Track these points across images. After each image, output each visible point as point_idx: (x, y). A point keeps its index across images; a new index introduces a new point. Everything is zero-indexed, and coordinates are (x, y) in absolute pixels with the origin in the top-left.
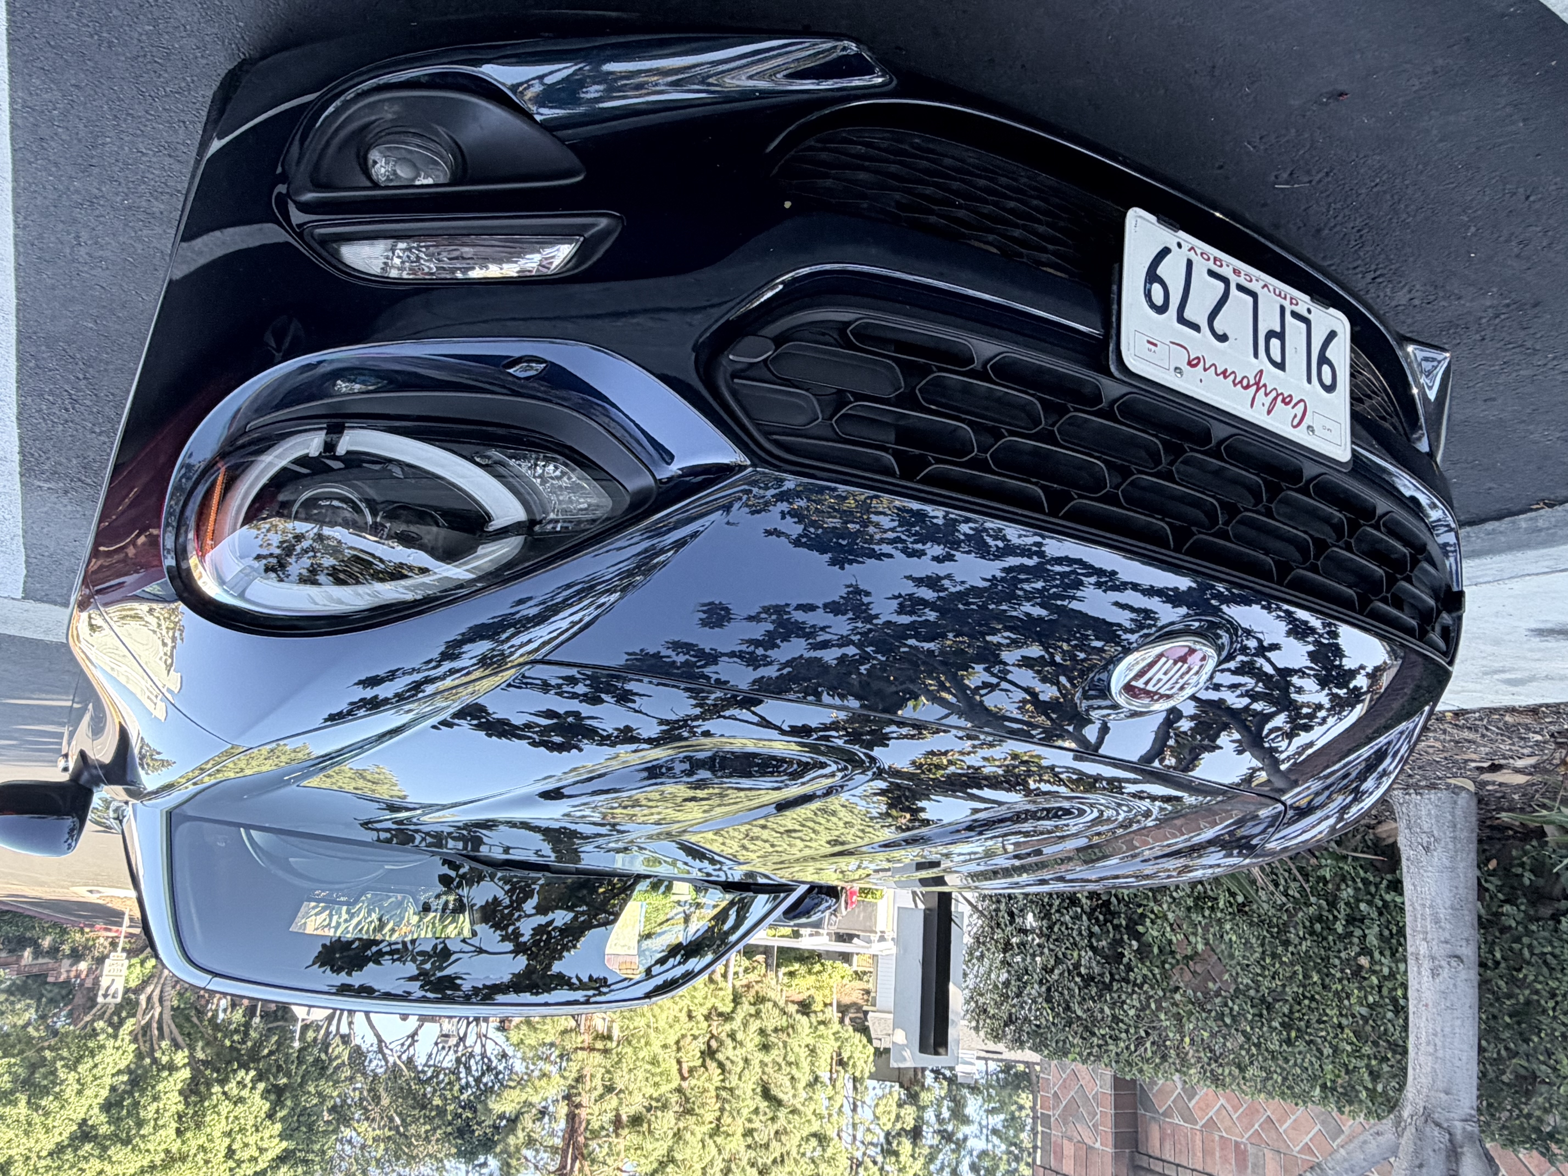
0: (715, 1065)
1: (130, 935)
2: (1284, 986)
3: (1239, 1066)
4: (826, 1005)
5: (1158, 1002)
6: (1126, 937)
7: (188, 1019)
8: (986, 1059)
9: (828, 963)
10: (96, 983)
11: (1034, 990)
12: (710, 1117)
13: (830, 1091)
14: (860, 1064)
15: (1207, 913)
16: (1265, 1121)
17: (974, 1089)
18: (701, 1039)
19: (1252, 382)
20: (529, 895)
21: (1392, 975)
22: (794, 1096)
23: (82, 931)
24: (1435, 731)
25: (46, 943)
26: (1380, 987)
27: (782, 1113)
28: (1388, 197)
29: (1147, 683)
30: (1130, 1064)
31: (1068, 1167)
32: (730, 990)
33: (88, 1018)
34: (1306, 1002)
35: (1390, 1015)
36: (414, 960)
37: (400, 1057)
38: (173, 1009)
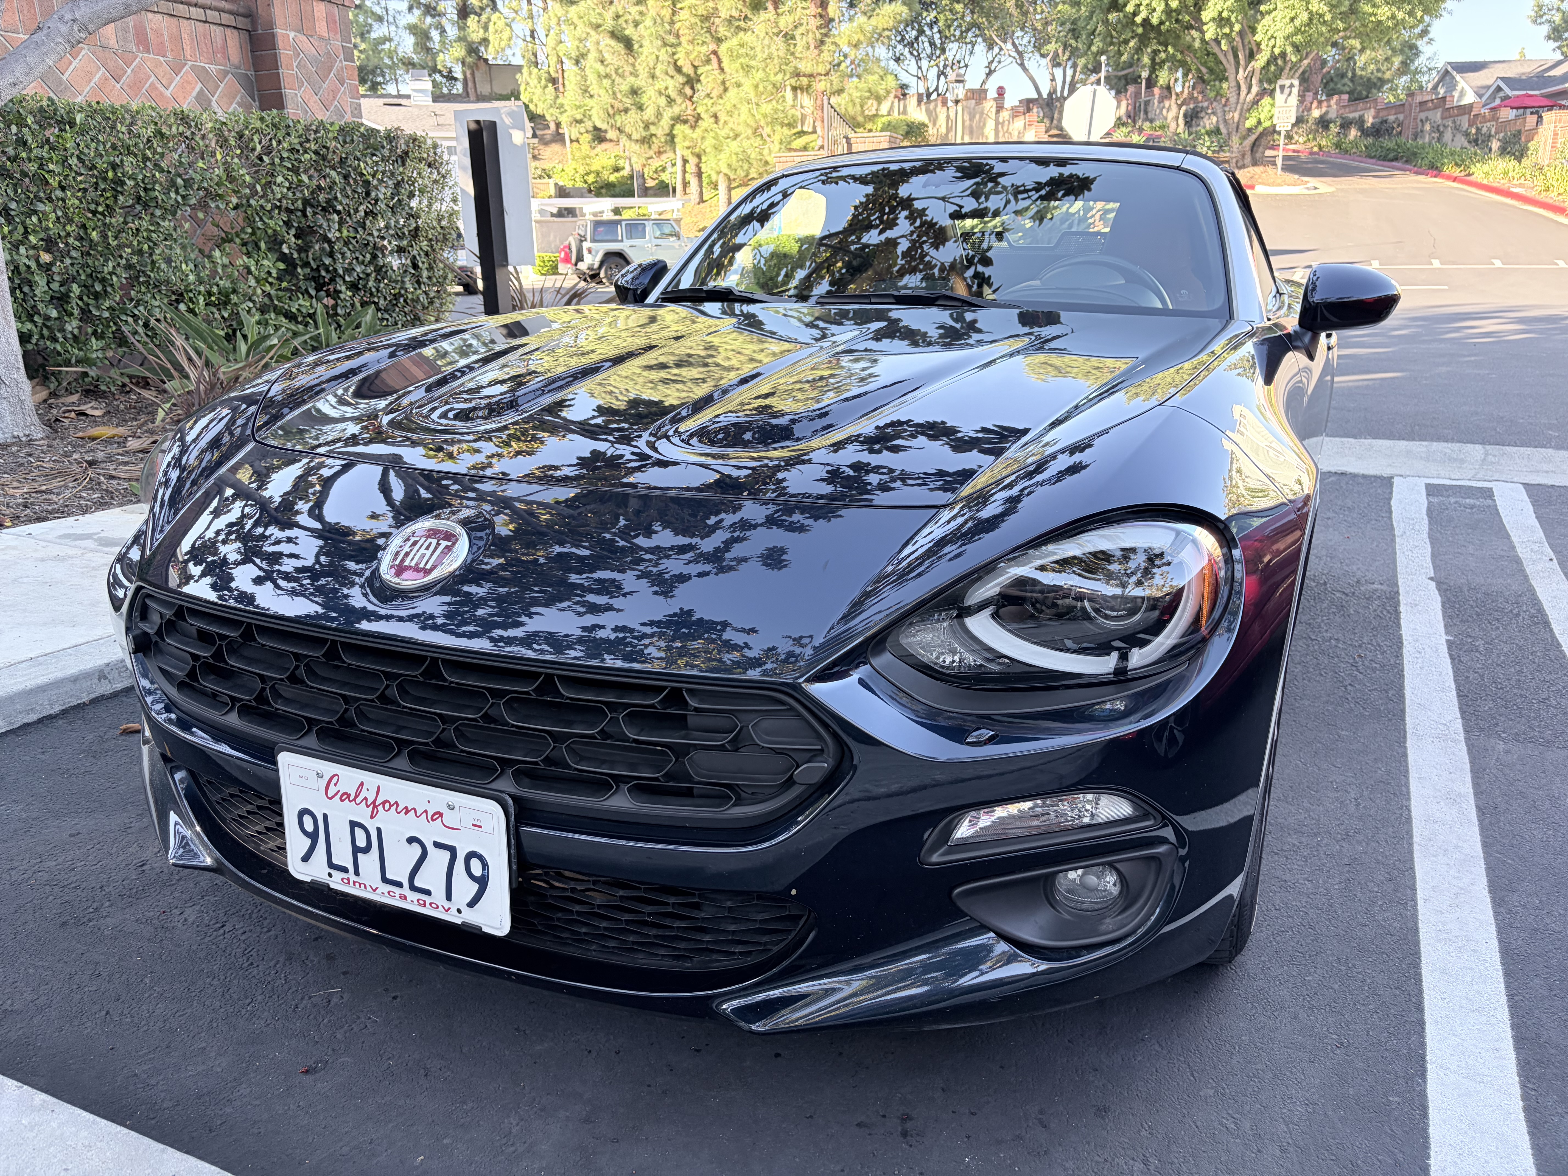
0: (685, 70)
1: (1275, 147)
2: (126, 223)
3: (162, 135)
4: (577, 141)
5: (254, 193)
6: (296, 256)
7: (1211, 71)
8: (399, 96)
9: (580, 184)
10: (1302, 97)
11: (383, 192)
12: (684, 15)
13: (561, 49)
14: (533, 82)
15: (215, 289)
16: (121, 77)
17: (409, 64)
18: (703, 94)
19: (380, 808)
20: (905, 255)
21: (16, 246)
22: (598, 43)
23: (1320, 147)
24: (18, 505)
25: (1353, 133)
26: (26, 232)
27: (609, 24)
28: (235, 996)
29: (438, 544)
30: (274, 125)
31: (320, 9)
32: (678, 148)
33: (1306, 62)
34: (100, 209)
35: (13, 205)
36: (1005, 188)
37: (1001, 49)
38: (1227, 79)
